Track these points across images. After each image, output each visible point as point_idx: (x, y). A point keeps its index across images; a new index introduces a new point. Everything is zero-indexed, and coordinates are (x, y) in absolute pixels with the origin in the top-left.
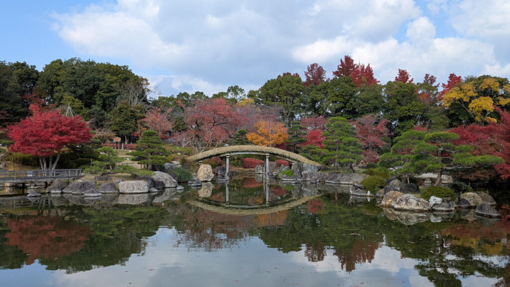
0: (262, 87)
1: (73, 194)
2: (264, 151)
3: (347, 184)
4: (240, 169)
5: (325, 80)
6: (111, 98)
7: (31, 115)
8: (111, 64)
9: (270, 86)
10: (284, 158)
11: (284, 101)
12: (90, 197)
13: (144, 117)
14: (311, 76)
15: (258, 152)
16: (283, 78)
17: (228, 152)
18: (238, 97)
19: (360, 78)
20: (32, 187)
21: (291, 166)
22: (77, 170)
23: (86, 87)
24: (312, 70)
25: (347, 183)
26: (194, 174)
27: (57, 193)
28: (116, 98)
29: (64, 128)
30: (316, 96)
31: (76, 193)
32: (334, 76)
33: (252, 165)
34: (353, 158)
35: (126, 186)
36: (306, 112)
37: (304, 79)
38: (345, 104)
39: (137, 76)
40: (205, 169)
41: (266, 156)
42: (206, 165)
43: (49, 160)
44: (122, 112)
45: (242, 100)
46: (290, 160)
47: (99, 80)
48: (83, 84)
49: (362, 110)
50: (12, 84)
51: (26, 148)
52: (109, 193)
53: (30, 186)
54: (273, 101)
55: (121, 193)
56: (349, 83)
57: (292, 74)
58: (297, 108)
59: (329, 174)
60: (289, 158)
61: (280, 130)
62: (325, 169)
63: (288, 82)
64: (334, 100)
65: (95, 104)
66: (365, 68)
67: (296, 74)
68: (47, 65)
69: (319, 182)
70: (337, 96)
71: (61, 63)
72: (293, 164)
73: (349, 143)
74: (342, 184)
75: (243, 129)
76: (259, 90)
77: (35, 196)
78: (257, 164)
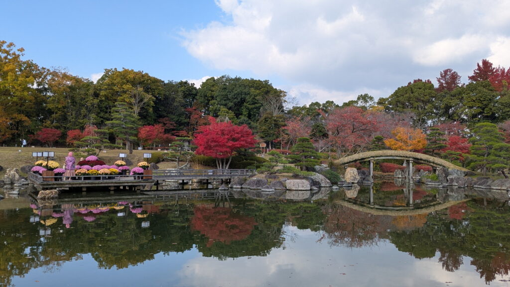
0: (392, 95)
1: (251, 189)
2: (408, 156)
3: (499, 190)
4: (379, 173)
5: (460, 85)
6: (255, 110)
7: (209, 125)
8: (255, 79)
9: (399, 94)
10: (428, 163)
11: (415, 107)
12: (266, 191)
13: (285, 125)
14: (444, 82)
15: (401, 157)
16: (414, 85)
17: (372, 157)
18: (368, 104)
19: (500, 81)
20: (215, 183)
21: (435, 171)
22: (245, 170)
23: (235, 100)
24: (445, 76)
25: (500, 188)
26: (341, 176)
27: (238, 188)
28: (259, 109)
29: (236, 135)
30: (450, 101)
31: (253, 188)
32: (470, 81)
33: (390, 170)
34: (505, 164)
35: (291, 183)
36: (439, 118)
37: (436, 85)
38: (483, 109)
39: (276, 89)
40: (352, 172)
41: (409, 160)
42: (352, 168)
43: (224, 161)
44: (267, 121)
45: (371, 107)
46: (435, 165)
47: (245, 94)
48: (233, 98)
49: (503, 114)
50: (178, 99)
51: (209, 151)
52: (278, 189)
53: (213, 182)
54: (403, 108)
55: (288, 190)
56: (488, 87)
57: (424, 81)
58: (429, 115)
59: (478, 179)
60: (433, 163)
61: (419, 136)
62: (471, 175)
63: (420, 89)
64: (471, 105)
65: (241, 114)
66: (506, 71)
67: (428, 81)
68: (203, 83)
69: (467, 186)
70: (474, 101)
71: (214, 80)
72: (438, 168)
73: (501, 149)
74: (493, 189)
75: (378, 134)
76: (390, 97)
77: (224, 190)
78: (395, 168)
